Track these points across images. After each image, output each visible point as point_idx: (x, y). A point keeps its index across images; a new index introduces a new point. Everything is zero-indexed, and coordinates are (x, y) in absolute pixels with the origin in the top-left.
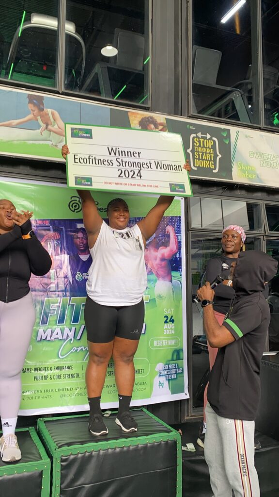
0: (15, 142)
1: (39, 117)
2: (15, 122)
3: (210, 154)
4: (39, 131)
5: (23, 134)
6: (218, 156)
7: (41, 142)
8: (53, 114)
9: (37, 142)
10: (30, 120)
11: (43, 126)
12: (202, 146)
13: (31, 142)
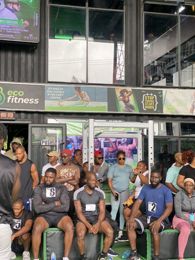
0: (71, 106)
1: (79, 96)
2: (71, 98)
3: (152, 102)
4: (79, 101)
5: (73, 103)
6: (156, 103)
7: (80, 105)
8: (84, 93)
9: (79, 106)
10: (76, 97)
11: (81, 98)
12: (148, 99)
13: (77, 106)
